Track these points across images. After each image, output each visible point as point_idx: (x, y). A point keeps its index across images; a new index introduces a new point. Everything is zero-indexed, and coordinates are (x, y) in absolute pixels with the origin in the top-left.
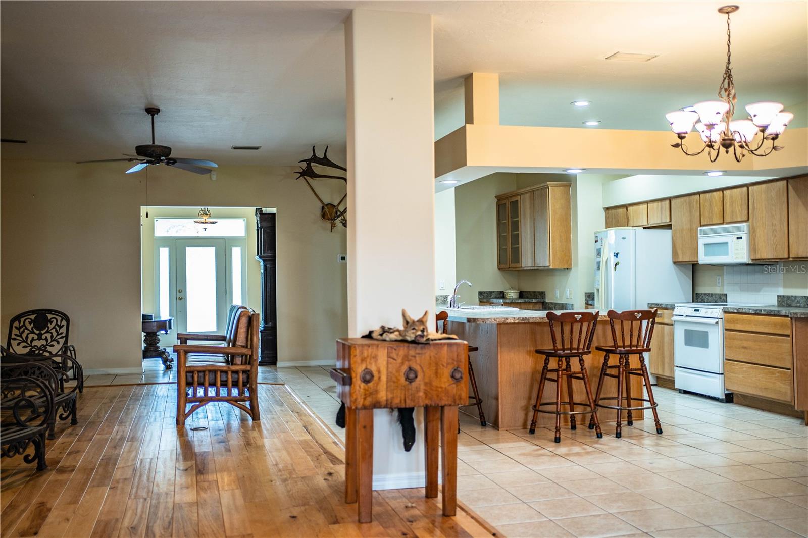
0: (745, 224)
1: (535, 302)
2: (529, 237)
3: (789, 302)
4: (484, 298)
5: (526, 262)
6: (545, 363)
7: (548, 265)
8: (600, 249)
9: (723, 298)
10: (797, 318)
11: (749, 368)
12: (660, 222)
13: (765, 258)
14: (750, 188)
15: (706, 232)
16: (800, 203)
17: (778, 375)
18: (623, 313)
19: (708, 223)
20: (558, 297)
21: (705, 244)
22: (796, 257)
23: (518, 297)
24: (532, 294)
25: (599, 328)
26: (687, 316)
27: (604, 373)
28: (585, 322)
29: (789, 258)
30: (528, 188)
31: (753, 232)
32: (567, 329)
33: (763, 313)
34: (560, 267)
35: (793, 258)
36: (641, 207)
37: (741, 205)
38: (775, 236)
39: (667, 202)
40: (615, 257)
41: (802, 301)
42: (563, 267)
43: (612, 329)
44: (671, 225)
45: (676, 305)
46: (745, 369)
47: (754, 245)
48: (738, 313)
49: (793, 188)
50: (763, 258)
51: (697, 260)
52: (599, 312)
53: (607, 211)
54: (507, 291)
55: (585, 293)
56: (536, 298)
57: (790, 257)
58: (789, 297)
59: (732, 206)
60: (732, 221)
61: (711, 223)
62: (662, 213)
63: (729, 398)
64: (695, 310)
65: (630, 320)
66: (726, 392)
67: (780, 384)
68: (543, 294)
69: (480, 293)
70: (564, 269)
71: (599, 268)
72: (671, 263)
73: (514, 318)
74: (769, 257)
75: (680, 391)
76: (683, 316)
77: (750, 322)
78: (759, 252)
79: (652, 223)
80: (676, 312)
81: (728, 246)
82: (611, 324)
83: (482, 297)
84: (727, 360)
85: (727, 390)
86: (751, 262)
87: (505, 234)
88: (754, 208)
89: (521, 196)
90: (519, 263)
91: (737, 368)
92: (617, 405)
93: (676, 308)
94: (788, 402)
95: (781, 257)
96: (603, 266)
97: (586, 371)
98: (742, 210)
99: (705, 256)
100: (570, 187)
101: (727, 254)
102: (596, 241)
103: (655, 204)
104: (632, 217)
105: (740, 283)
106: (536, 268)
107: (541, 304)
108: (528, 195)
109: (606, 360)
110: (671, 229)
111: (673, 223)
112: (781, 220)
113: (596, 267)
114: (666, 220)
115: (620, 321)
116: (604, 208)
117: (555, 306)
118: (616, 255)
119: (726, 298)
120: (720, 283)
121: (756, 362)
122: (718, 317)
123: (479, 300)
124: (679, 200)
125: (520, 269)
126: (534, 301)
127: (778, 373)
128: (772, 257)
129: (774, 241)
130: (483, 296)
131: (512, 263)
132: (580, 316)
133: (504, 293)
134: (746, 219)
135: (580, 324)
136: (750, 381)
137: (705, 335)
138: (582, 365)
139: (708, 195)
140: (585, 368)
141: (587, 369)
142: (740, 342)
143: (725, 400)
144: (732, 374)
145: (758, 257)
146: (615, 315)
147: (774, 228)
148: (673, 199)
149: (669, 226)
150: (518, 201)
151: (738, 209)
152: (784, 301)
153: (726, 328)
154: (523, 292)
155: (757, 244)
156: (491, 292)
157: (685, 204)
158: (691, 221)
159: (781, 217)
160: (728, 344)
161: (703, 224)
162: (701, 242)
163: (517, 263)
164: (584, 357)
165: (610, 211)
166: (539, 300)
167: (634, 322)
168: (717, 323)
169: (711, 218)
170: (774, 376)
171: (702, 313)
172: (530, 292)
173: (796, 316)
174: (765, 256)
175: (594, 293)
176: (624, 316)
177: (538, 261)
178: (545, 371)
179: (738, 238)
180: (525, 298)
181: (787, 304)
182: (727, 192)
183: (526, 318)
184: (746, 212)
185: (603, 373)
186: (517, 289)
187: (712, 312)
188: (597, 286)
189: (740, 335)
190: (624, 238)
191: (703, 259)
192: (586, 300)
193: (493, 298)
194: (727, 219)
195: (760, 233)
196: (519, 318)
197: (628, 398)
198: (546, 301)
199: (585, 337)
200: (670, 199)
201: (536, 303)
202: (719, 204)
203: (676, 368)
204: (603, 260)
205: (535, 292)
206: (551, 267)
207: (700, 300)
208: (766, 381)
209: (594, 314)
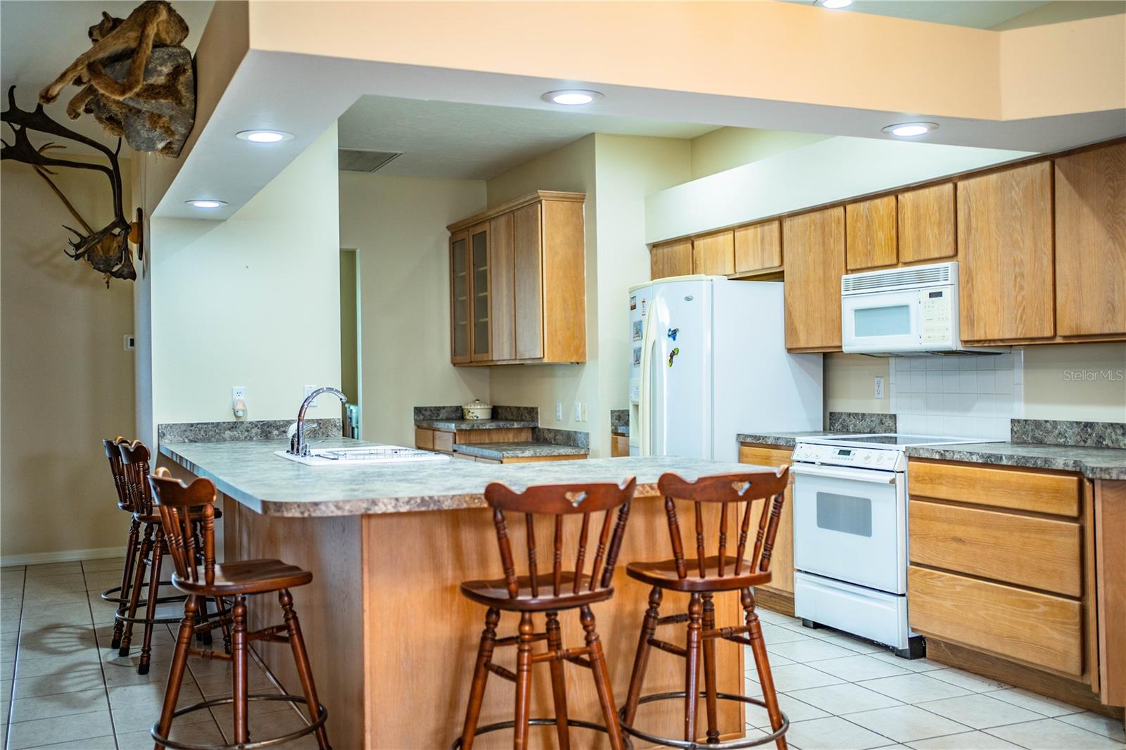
0: (949, 264)
1: (517, 428)
2: (505, 300)
3: (1039, 434)
4: (424, 420)
5: (501, 352)
6: (487, 623)
7: (539, 355)
8: (641, 321)
9: (889, 422)
10: (1111, 480)
11: (970, 587)
12: (760, 267)
13: (996, 337)
14: (960, 185)
15: (859, 285)
16: (1086, 210)
17: (1042, 609)
18: (701, 480)
19: (864, 266)
20: (561, 418)
21: (856, 311)
22: (1075, 333)
23: (489, 417)
24: (515, 412)
25: (637, 522)
26: (823, 464)
27: (648, 637)
28: (595, 510)
29: (1055, 335)
30: (504, 207)
31: (968, 281)
32: (543, 532)
33: (1005, 462)
34: (563, 360)
35: (1065, 337)
36: (721, 238)
37: (940, 224)
38: (1022, 288)
39: (776, 225)
40: (671, 339)
41: (1070, 432)
42: (569, 360)
43: (670, 524)
44: (783, 272)
45: (798, 439)
46: (958, 589)
47: (970, 308)
48: (943, 461)
49: (1068, 178)
50: (989, 337)
51: (839, 344)
52: (634, 480)
53: (654, 251)
54: (469, 407)
55: (612, 412)
56: (522, 420)
57: (1059, 333)
58: (1038, 424)
59: (917, 225)
60: (916, 259)
61: (870, 265)
62: (763, 250)
63: (918, 648)
64: (842, 452)
65: (717, 501)
66: (913, 635)
67: (1050, 632)
68: (532, 412)
69: (418, 410)
70: (572, 363)
71: (637, 361)
72: (784, 352)
73: (397, 499)
74: (1007, 336)
75: (806, 623)
76: (814, 463)
77: (972, 482)
78: (982, 324)
79: (743, 270)
80: (798, 454)
81: (908, 313)
82: (668, 512)
83: (422, 417)
84: (912, 563)
85: (914, 630)
86: (960, 348)
87: (464, 298)
88: (969, 228)
89: (492, 223)
90: (487, 352)
91: (940, 584)
92: (683, 736)
93: (798, 446)
94: (1072, 675)
95: (1034, 335)
96: (646, 357)
97: (599, 645)
98: (940, 234)
99: (856, 335)
100: (583, 202)
101: (908, 331)
102: (633, 307)
103: (751, 231)
104: (702, 261)
105: (926, 393)
106: (517, 362)
107: (530, 431)
108: (503, 220)
109: (654, 603)
110: (783, 281)
111: (786, 268)
112: (1036, 251)
113: (632, 360)
114: (773, 263)
115: (693, 503)
116: (647, 245)
117: (555, 436)
118: (673, 334)
119: (895, 424)
120: (882, 392)
121: (987, 575)
122: (896, 469)
123: (416, 424)
124: (800, 220)
125: (491, 364)
126: (516, 425)
127: (1045, 604)
128: (1013, 336)
129: (1019, 299)
130: (423, 415)
131: (475, 353)
132: (582, 496)
133: (462, 410)
134: (951, 253)
135: (581, 516)
136: (971, 616)
137: (864, 507)
138: (588, 628)
139: (862, 206)
140: (597, 639)
141: (601, 638)
142: (945, 526)
143: (909, 652)
144: (928, 598)
145: (979, 335)
146: (680, 486)
147: (1017, 270)
148: (788, 219)
149: (778, 276)
150: (485, 232)
151: (931, 232)
152: (1026, 432)
153: (913, 493)
154: (499, 407)
155: (975, 307)
156: (438, 409)
157: (813, 227)
158: (825, 263)
159: (1035, 244)
160: (915, 531)
161: (853, 267)
162: (849, 305)
163: (483, 352)
164: (595, 607)
165: (660, 251)
166: (526, 424)
167: (731, 506)
168: (893, 482)
169: (868, 254)
170: (1035, 610)
171: (858, 457)
172: (510, 407)
173: (1107, 477)
174: (995, 333)
175: (628, 411)
176: (702, 490)
177: (521, 348)
178: (488, 644)
179: (932, 295)
180: (502, 420)
181: (1033, 438)
182: (906, 198)
183: (431, 498)
184: (951, 238)
185: (647, 640)
186: (489, 403)
187: (881, 458)
188: (633, 398)
189: (946, 511)
190: (688, 299)
191: (853, 341)
192: (612, 424)
193: (442, 420)
194: (907, 255)
195: (983, 281)
196: (410, 499)
197: (710, 694)
198: (539, 426)
199: (595, 551)
200: (780, 219)
201: (520, 429)
202: (889, 224)
203: (797, 574)
204: (646, 345)
205: (519, 408)
206: (546, 360)
207: (838, 426)
208: (1011, 621)
209: (622, 487)
